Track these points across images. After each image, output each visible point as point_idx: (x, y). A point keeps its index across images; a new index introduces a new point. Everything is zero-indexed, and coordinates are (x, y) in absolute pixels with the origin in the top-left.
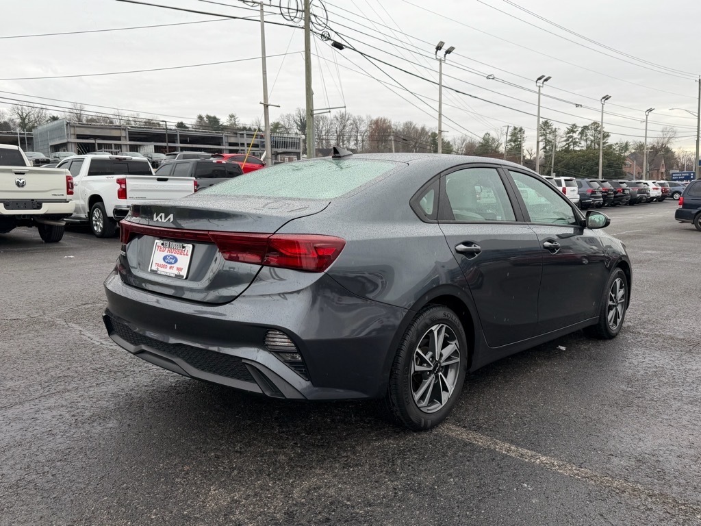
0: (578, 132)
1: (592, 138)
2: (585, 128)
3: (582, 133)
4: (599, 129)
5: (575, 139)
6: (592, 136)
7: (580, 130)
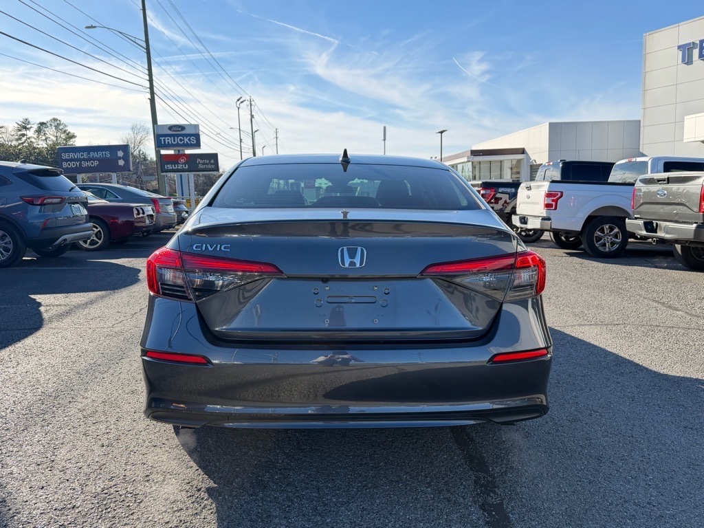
0: (33, 130)
1: (54, 139)
2: (42, 124)
3: (39, 131)
4: (61, 127)
5: (29, 138)
6: (53, 135)
7: (35, 127)
